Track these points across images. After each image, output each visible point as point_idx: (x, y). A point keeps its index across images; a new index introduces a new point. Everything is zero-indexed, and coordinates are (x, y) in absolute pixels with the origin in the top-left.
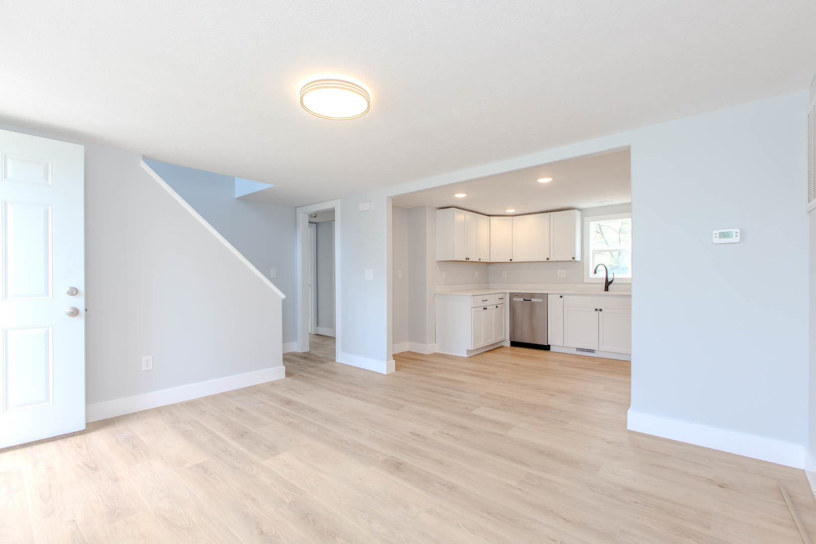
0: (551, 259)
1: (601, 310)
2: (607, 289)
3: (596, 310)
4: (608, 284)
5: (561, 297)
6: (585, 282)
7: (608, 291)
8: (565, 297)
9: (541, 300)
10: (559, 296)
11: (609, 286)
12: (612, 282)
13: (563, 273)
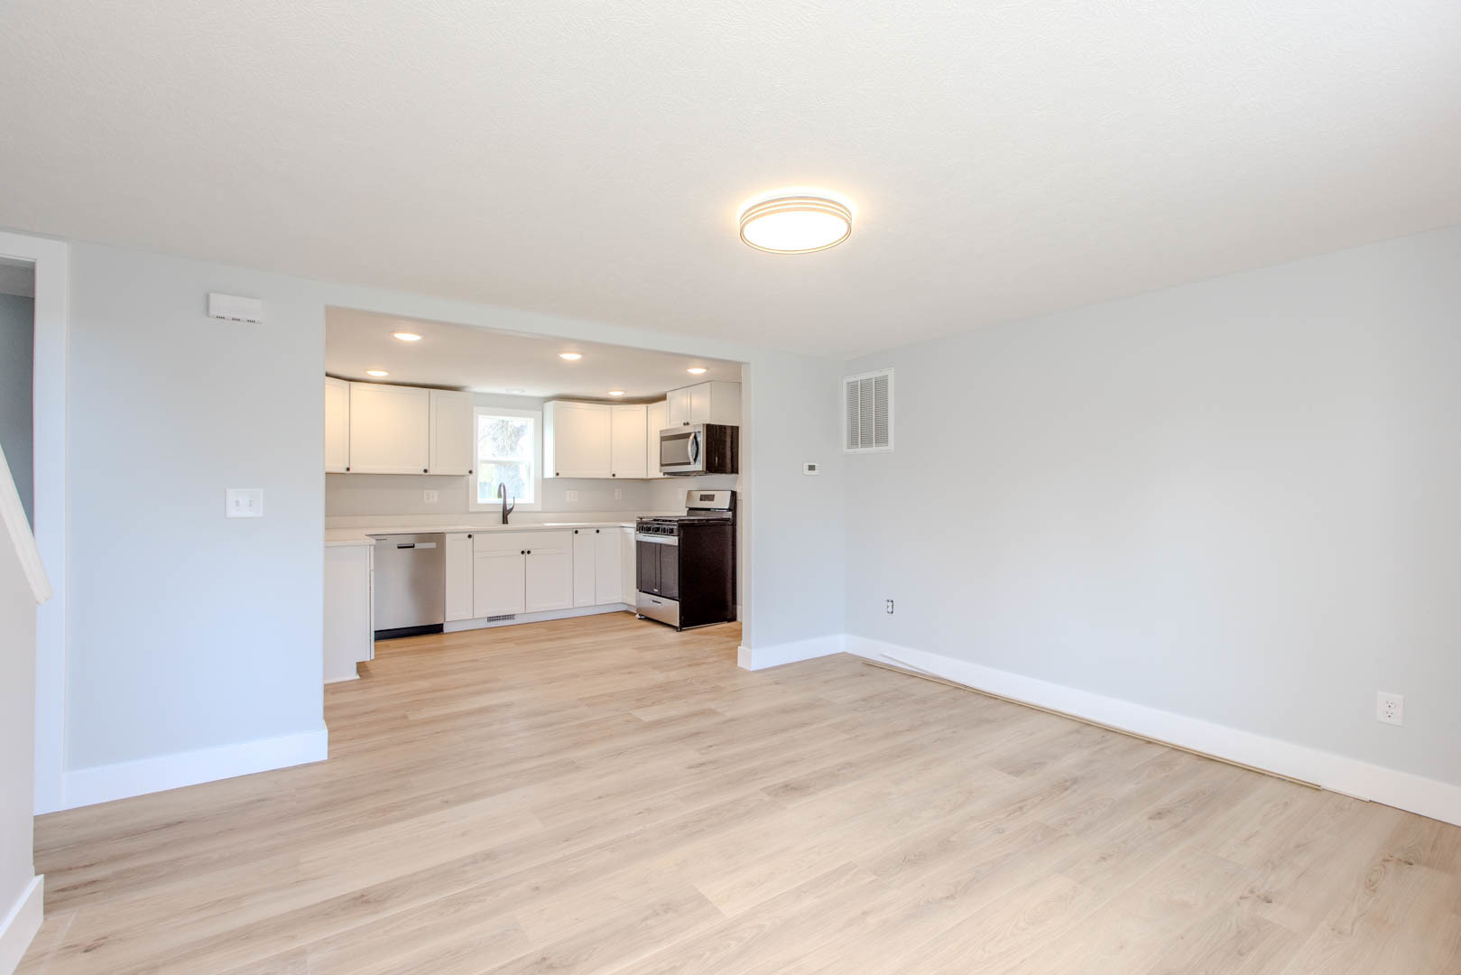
0: (432, 472)
1: (529, 552)
2: (505, 521)
3: (523, 552)
4: (506, 514)
5: (470, 536)
6: (470, 510)
7: (506, 523)
8: (476, 537)
9: (432, 545)
10: (467, 535)
11: (508, 516)
12: (511, 509)
13: (432, 496)
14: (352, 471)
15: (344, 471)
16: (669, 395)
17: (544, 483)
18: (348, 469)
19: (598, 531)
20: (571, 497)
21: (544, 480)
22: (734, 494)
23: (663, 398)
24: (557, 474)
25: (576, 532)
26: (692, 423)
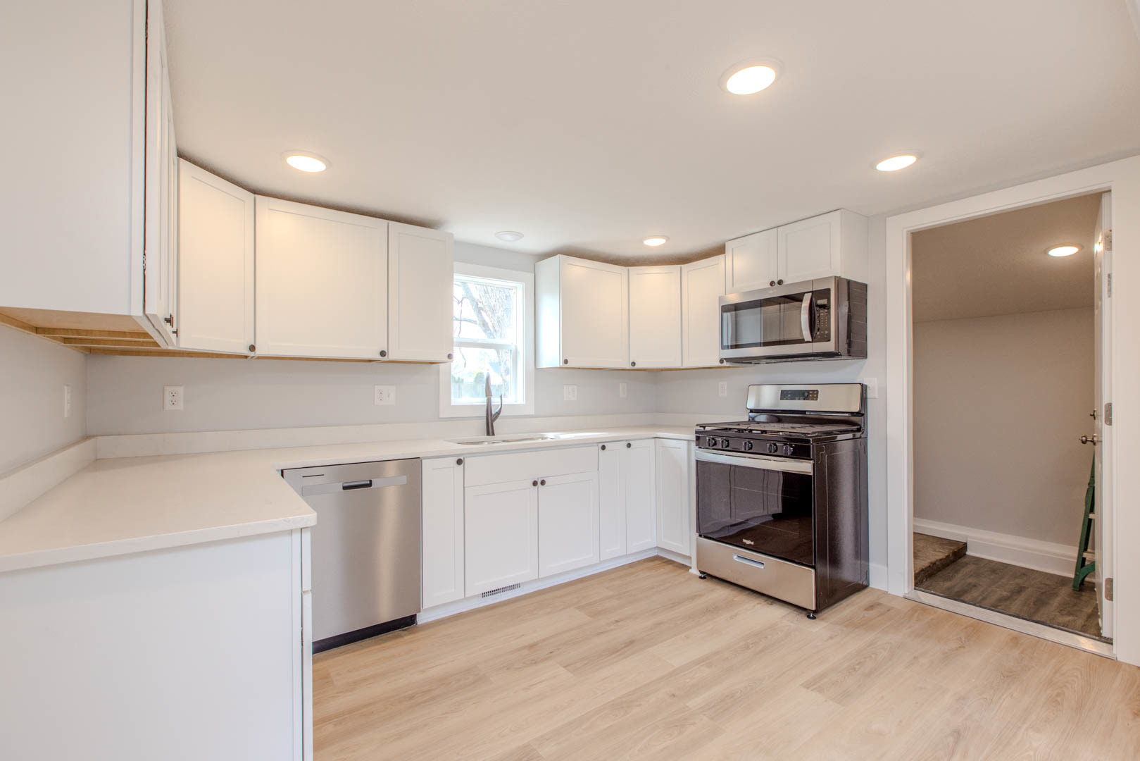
0: (392, 356)
1: (543, 482)
2: (490, 431)
3: (535, 483)
4: (490, 420)
5: (459, 462)
6: (441, 416)
7: (493, 434)
8: (467, 461)
10: (455, 460)
11: (494, 424)
12: (498, 413)
13: (387, 394)
14: (260, 351)
15: (246, 352)
16: (729, 246)
17: (539, 375)
18: (252, 348)
19: (629, 445)
20: (570, 393)
21: (539, 372)
22: (864, 388)
23: (720, 250)
24: (566, 362)
25: (603, 448)
26: (787, 281)
